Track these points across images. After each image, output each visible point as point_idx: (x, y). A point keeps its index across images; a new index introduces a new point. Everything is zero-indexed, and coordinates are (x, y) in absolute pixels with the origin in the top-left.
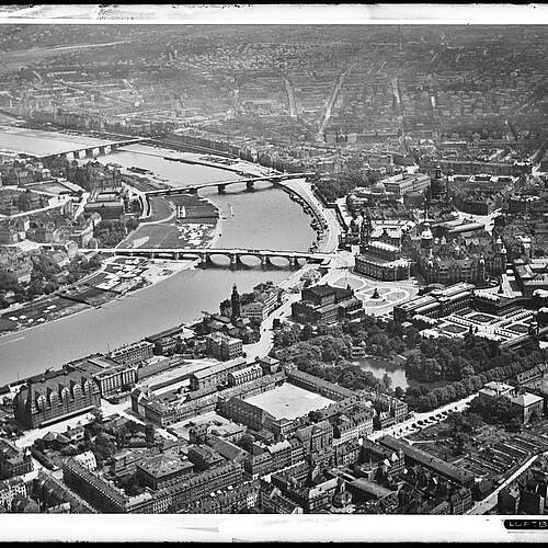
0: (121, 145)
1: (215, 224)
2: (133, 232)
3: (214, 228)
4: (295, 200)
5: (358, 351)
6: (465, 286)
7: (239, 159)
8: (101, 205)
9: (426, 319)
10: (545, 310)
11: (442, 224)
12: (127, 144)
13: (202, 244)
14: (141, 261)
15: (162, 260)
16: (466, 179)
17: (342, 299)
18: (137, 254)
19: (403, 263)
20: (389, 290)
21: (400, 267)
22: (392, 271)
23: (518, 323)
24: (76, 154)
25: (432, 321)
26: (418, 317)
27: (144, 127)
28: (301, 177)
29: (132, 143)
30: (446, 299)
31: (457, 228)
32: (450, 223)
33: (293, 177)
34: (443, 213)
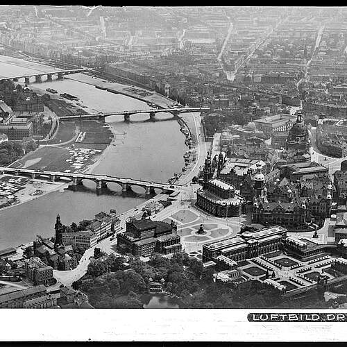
0: (66, 73)
1: (103, 150)
2: (31, 152)
3: (101, 153)
4: (183, 132)
5: (155, 286)
6: (278, 229)
7: (154, 92)
8: (11, 127)
9: (227, 260)
10: (342, 260)
11: (290, 165)
12: (72, 73)
13: (82, 168)
14: (23, 180)
15: (40, 181)
16: (334, 122)
17: (162, 233)
18: (23, 174)
19: (236, 201)
20: (216, 226)
21: (231, 205)
22: (223, 208)
23: (317, 270)
24: (27, 80)
25: (232, 263)
26: (221, 257)
27: (90, 59)
28: (198, 111)
29: (76, 72)
30: (255, 241)
31: (301, 170)
32: (297, 165)
33: (192, 111)
34: (297, 154)
